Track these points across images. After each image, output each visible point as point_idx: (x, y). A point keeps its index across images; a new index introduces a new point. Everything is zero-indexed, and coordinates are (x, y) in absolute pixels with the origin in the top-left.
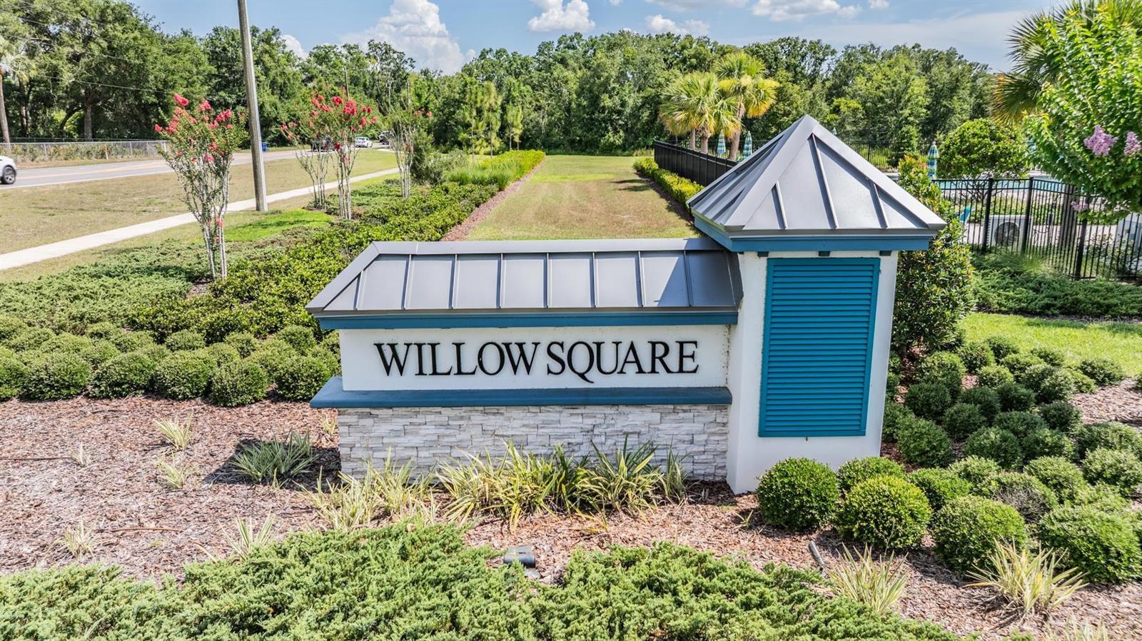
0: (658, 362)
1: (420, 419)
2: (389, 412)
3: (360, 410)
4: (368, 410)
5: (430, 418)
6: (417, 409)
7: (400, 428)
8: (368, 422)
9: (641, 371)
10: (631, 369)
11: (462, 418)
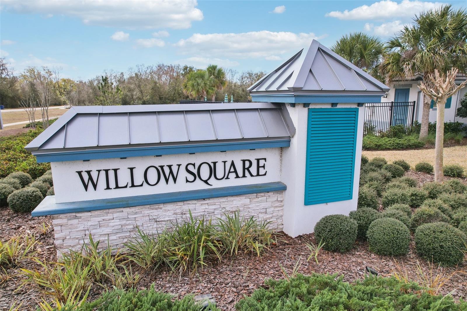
0: (246, 171)
1: (110, 216)
2: (89, 214)
3: (68, 215)
4: (74, 214)
5: (115, 215)
6: (107, 211)
7: (97, 223)
8: (75, 221)
9: (237, 177)
10: (232, 176)
11: (136, 213)
